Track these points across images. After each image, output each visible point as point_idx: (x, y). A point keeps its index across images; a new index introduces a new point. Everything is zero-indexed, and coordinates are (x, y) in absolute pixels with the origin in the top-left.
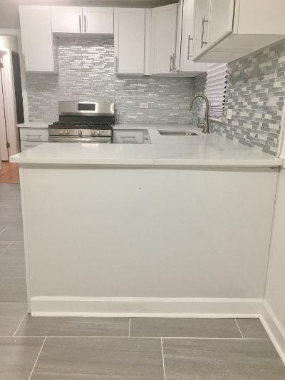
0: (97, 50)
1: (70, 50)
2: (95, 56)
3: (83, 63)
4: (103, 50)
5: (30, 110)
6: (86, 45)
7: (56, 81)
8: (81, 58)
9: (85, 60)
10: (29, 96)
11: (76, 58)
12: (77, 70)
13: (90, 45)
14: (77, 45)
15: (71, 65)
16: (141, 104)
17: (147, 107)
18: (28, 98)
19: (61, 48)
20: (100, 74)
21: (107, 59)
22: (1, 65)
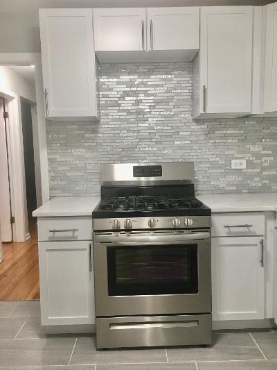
0: (162, 80)
1: (118, 83)
2: (159, 90)
3: (138, 102)
4: (171, 80)
5: (52, 179)
6: (144, 74)
7: (95, 131)
8: (136, 94)
9: (141, 97)
10: (51, 157)
11: (126, 94)
12: (129, 112)
13: (150, 72)
14: (129, 74)
15: (119, 105)
16: (233, 161)
17: (244, 166)
18: (49, 159)
19: (103, 79)
20: (166, 117)
21: (177, 94)
22: (6, 115)
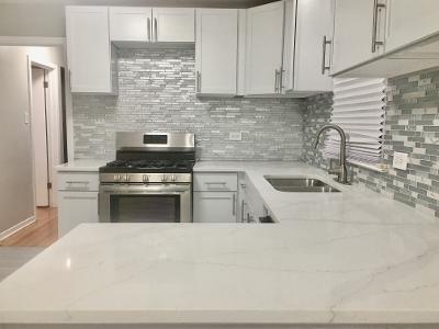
0: (171, 63)
1: (134, 65)
2: (169, 72)
3: (151, 82)
4: (179, 63)
5: (77, 144)
6: (157, 57)
7: (114, 104)
8: (149, 74)
9: (154, 77)
10: (76, 125)
11: (141, 74)
12: (143, 90)
13: (162, 57)
14: (144, 57)
15: (135, 83)
16: (231, 134)
17: (240, 138)
18: (75, 127)
19: (122, 61)
20: (175, 94)
21: (184, 76)
22: (46, 85)
